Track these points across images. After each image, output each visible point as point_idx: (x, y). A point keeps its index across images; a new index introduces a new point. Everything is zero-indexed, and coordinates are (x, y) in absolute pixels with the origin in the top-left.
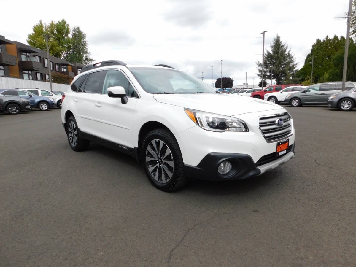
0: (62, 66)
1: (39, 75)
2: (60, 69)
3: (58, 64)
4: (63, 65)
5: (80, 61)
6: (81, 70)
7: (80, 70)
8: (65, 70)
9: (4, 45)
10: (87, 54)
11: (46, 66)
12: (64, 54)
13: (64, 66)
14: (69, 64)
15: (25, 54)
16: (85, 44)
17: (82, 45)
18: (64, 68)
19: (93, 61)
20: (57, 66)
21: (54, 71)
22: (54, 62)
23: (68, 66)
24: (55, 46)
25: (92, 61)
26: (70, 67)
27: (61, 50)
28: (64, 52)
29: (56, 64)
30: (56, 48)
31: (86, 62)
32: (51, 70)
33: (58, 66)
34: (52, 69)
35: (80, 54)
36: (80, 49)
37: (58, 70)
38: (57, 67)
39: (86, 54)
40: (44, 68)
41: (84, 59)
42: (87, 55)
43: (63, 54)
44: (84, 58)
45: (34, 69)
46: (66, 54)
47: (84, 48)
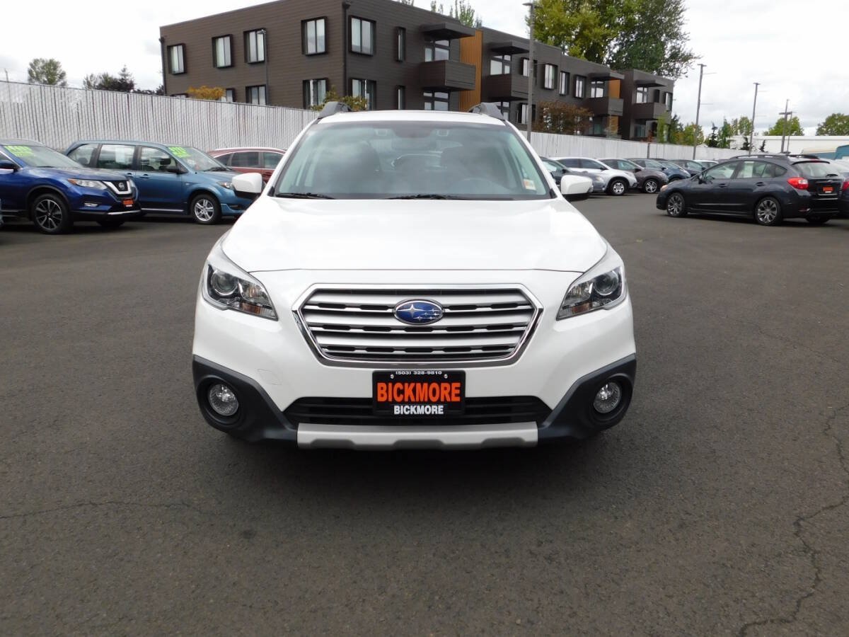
0: (594, 83)
1: (526, 111)
2: (586, 90)
3: (582, 77)
4: (596, 79)
5: (653, 63)
6: (646, 89)
7: (642, 92)
8: (600, 93)
9: (457, 40)
10: (678, 39)
11: (549, 84)
12: (614, 46)
13: (598, 82)
14: (613, 74)
15: (500, 57)
16: (676, 8)
17: (669, 14)
18: (597, 86)
19: (693, 60)
20: (577, 82)
21: (568, 98)
22: (573, 72)
23: (611, 82)
24: (591, 26)
25: (690, 61)
26: (615, 86)
27: (605, 37)
28: (615, 39)
29: (577, 78)
30: (591, 32)
31: (671, 64)
32: (561, 95)
33: (581, 83)
34: (563, 92)
35: (657, 40)
36: (659, 25)
37: (579, 93)
38: (579, 84)
39: (674, 41)
40: (542, 91)
41: (667, 57)
42: (679, 42)
43: (609, 47)
44: (666, 52)
45: (513, 94)
46: (620, 44)
47: (674, 20)
